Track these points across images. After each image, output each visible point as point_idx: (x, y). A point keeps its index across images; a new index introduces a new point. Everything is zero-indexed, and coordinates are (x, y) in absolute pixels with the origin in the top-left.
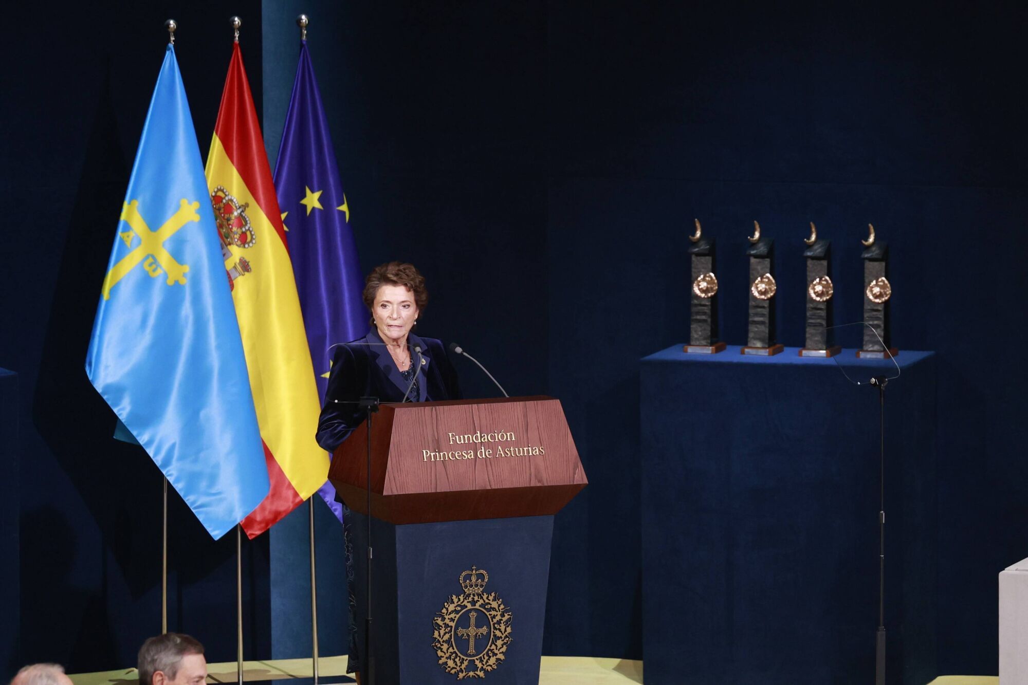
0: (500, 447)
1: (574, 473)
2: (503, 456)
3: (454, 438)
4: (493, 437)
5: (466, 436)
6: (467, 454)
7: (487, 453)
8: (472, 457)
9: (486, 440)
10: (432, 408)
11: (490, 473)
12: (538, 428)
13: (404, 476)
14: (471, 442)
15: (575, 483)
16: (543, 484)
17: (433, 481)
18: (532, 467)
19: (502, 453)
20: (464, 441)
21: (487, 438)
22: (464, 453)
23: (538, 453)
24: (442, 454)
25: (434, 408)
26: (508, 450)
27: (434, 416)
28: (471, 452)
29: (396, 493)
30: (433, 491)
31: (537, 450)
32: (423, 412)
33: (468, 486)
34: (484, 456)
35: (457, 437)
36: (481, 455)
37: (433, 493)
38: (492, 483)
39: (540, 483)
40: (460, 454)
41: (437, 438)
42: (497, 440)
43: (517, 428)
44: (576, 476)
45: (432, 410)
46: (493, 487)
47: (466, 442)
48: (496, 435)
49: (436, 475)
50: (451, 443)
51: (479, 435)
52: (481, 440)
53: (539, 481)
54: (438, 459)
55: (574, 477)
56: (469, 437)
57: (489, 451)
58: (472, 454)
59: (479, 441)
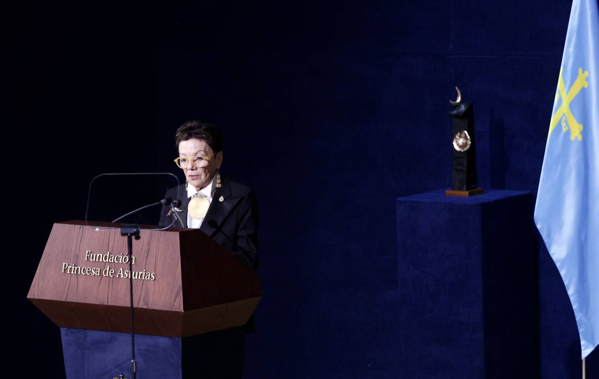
0: (121, 269)
1: (175, 301)
2: (122, 277)
3: (89, 256)
4: (118, 259)
5: (98, 255)
6: (95, 270)
7: (110, 272)
8: (99, 274)
9: (112, 261)
10: (81, 227)
11: (110, 291)
12: (156, 256)
13: (46, 284)
14: (101, 260)
15: (173, 310)
16: (148, 307)
17: (66, 291)
18: (143, 290)
19: (122, 274)
20: (96, 259)
21: (114, 259)
22: (93, 269)
23: (149, 278)
24: (76, 268)
25: (82, 227)
26: (127, 272)
27: (80, 234)
28: (98, 270)
29: (36, 297)
30: (64, 300)
31: (149, 275)
32: (73, 229)
33: (91, 300)
34: (107, 275)
35: (92, 255)
36: (105, 273)
37: (64, 301)
38: (110, 300)
39: (146, 305)
40: (90, 270)
41: (77, 254)
42: (121, 262)
43: (140, 254)
44: (175, 304)
45: (80, 229)
46: (110, 304)
47: (97, 260)
48: (121, 257)
49: (69, 288)
50: (86, 259)
51: (108, 255)
52: (108, 260)
53: (146, 304)
54: (72, 272)
55: (174, 303)
56: (100, 256)
57: (112, 271)
58: (99, 271)
59: (107, 261)
